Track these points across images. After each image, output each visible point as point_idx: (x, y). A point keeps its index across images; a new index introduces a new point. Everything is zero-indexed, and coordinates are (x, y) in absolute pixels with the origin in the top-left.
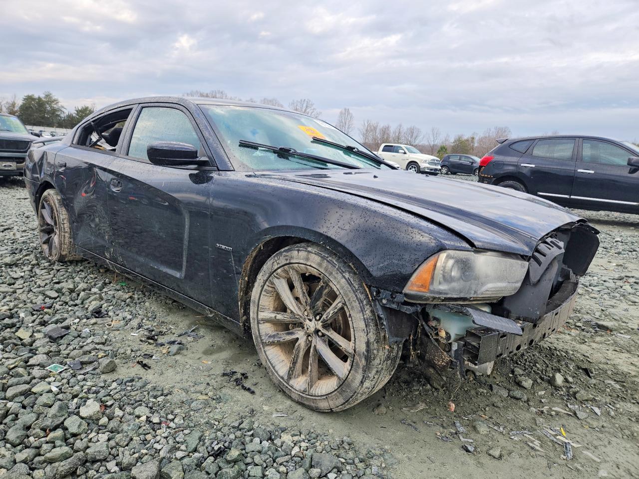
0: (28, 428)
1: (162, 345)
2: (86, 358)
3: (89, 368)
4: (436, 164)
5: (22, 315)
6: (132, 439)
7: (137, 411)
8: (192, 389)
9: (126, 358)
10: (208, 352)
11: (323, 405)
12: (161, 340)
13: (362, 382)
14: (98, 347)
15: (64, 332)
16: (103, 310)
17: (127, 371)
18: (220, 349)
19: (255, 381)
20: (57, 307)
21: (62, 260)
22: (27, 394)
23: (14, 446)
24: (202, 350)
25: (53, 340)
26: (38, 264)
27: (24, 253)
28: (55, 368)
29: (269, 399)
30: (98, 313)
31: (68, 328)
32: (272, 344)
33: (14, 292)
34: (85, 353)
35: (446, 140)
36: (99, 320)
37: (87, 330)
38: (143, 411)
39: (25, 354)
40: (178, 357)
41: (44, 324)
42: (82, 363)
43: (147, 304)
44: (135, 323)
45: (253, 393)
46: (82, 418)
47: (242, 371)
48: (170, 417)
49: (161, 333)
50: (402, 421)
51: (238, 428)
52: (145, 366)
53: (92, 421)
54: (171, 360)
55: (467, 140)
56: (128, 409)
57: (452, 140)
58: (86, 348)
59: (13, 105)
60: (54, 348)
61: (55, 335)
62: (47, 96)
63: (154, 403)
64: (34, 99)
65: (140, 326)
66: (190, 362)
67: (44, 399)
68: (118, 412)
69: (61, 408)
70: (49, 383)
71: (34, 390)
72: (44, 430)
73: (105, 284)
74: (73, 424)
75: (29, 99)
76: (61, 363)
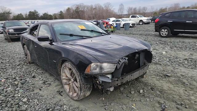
0: (12, 104)
1: (46, 84)
2: (28, 88)
3: (28, 91)
4: (149, 20)
5: (17, 78)
6: (31, 106)
7: (35, 100)
8: (49, 95)
9: (37, 88)
10: (56, 86)
11: (75, 99)
12: (46, 83)
13: (80, 94)
14: (31, 85)
15: (25, 82)
16: (35, 76)
17: (36, 91)
18: (59, 85)
19: (64, 93)
20: (26, 75)
21: (29, 63)
22: (13, 97)
23: (9, 108)
24: (55, 85)
25: (22, 84)
26: (24, 64)
27: (22, 61)
28: (21, 91)
29: (65, 98)
30: (34, 77)
31: (26, 81)
32: (66, 85)
33: (17, 72)
34: (28, 87)
35: (156, 10)
36: (33, 79)
37: (30, 81)
38: (36, 100)
39: (15, 88)
40: (48, 88)
41: (21, 80)
42: (27, 89)
43: (46, 74)
44: (41, 79)
45: (62, 96)
46: (23, 102)
47: (62, 91)
48: (41, 102)
49: (47, 82)
50: (94, 103)
51: (55, 104)
52: (40, 90)
53: (25, 103)
54: (46, 88)
55: (164, 9)
56: (33, 100)
57: (159, 10)
58: (29, 86)
59: (26, 15)
60: (22, 86)
61: (23, 83)
62: (35, 11)
63: (39, 99)
64: (31, 12)
65: (42, 80)
66: (51, 89)
67: (16, 98)
68: (31, 101)
69: (19, 100)
70: (19, 94)
71: (15, 96)
72: (15, 104)
73: (38, 69)
74: (21, 103)
75: (30, 12)
76: (23, 90)
